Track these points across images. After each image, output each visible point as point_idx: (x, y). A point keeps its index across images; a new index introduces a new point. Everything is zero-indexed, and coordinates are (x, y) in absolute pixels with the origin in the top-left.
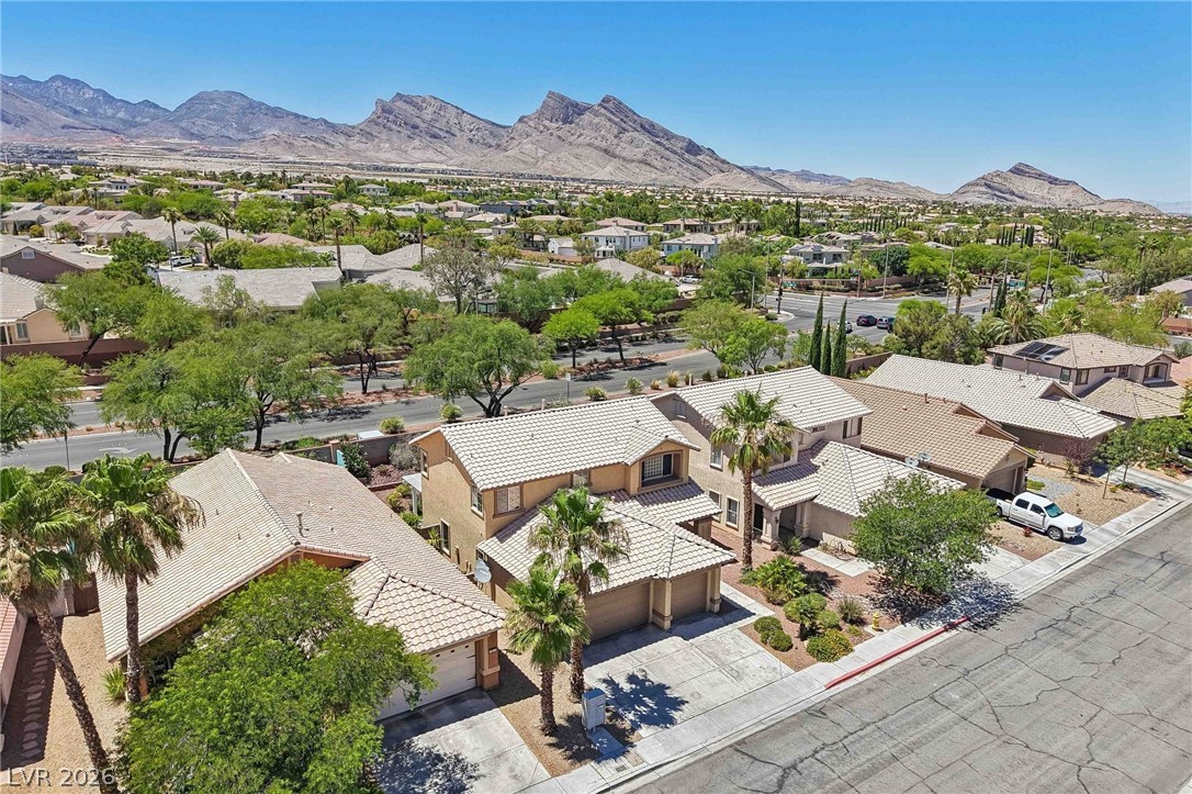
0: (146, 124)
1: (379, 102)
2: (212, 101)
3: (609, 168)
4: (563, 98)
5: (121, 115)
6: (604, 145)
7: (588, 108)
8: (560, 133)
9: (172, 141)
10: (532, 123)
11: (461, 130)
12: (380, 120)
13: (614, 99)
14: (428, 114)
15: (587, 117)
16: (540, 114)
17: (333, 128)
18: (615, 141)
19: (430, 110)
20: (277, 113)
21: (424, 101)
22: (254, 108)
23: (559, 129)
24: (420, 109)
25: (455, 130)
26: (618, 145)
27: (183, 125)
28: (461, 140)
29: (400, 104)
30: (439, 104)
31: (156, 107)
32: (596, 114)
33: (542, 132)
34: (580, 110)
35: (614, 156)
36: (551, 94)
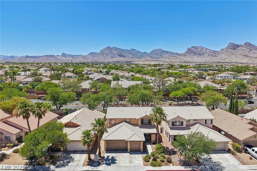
0: (144, 56)
1: (188, 48)
2: (156, 51)
3: (246, 60)
4: (233, 44)
5: (140, 55)
6: (245, 54)
7: (241, 46)
8: (232, 52)
9: (148, 59)
10: (225, 50)
11: (206, 53)
12: (188, 52)
13: (249, 43)
14: (199, 50)
15: (240, 48)
16: (227, 48)
17: (178, 54)
18: (248, 53)
19: (199, 49)
20: (167, 52)
21: (198, 47)
22: (163, 52)
23: (232, 51)
24: (197, 49)
25: (205, 53)
26: (249, 54)
27: (150, 56)
28: (206, 55)
29: (193, 48)
30: (201, 48)
31: (146, 53)
32: (243, 47)
33: (227, 52)
34: (238, 46)
35: (248, 56)
36: (230, 43)
